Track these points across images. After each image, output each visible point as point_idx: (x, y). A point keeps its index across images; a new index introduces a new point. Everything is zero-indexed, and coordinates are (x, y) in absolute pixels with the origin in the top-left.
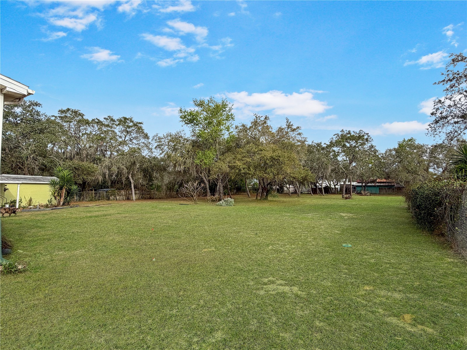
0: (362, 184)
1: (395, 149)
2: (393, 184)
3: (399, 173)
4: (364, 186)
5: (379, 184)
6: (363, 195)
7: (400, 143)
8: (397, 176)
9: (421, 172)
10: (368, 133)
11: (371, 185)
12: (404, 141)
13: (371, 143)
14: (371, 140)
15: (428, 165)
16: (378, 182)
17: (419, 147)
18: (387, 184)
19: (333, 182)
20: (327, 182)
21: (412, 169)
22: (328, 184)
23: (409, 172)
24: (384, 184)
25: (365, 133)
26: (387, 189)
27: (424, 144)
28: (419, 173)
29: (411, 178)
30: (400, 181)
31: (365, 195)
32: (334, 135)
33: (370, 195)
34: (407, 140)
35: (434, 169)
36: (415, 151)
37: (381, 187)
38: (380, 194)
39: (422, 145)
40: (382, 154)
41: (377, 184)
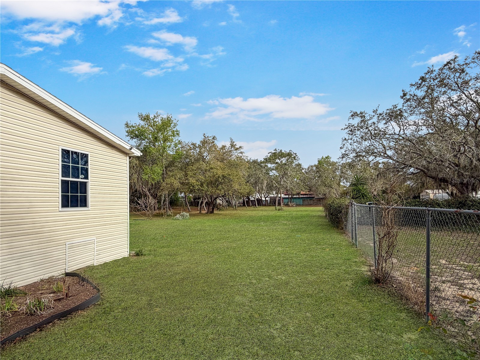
0: (289, 196)
1: (315, 165)
2: (313, 196)
3: (319, 187)
4: (290, 198)
5: (302, 196)
6: (290, 207)
7: (319, 160)
8: (317, 189)
9: (335, 186)
10: (296, 153)
11: (296, 197)
12: (323, 158)
13: (298, 161)
14: (298, 159)
15: (340, 180)
16: (302, 194)
17: (334, 164)
18: (309, 196)
19: (264, 195)
20: (258, 195)
21: (328, 183)
22: (259, 197)
23: (326, 186)
24: (306, 196)
25: (293, 153)
26: (308, 200)
27: (337, 162)
28: (333, 187)
29: (327, 191)
30: (319, 193)
31: (292, 206)
32: (269, 153)
33: (296, 207)
34: (324, 158)
35: (344, 183)
36: (330, 167)
37: (304, 199)
38: (303, 205)
39: (336, 162)
40: (305, 169)
41: (301, 196)
